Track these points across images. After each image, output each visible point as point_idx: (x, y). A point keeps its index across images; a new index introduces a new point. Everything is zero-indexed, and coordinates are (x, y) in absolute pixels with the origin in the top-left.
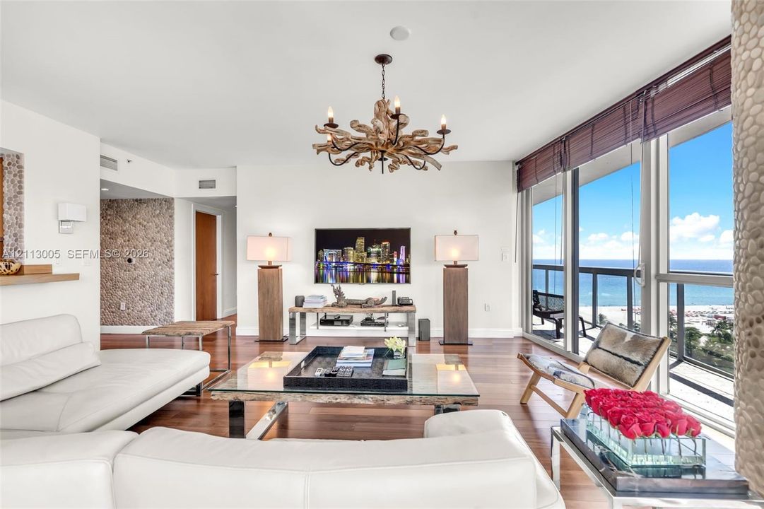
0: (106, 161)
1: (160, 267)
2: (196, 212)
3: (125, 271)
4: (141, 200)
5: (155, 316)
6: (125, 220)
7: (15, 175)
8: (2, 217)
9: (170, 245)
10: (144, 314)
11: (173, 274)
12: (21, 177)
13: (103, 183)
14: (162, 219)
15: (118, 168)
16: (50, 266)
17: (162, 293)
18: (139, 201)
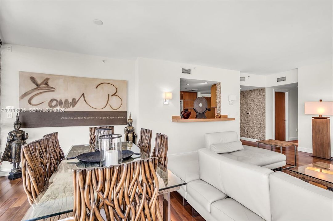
0: (242, 79)
1: (260, 116)
2: (275, 92)
3: (246, 117)
4: (252, 90)
5: (258, 136)
6: (246, 98)
7: (219, 89)
8: (216, 101)
9: (264, 107)
10: (253, 134)
11: (265, 119)
12: (220, 89)
13: (241, 86)
14: (260, 97)
15: (245, 80)
16: (227, 116)
17: (260, 127)
18: (251, 91)
